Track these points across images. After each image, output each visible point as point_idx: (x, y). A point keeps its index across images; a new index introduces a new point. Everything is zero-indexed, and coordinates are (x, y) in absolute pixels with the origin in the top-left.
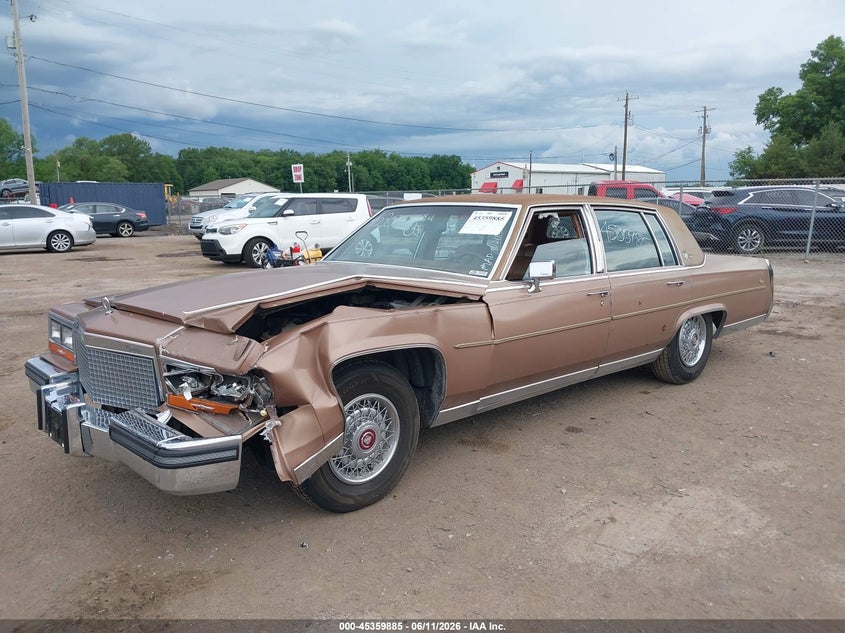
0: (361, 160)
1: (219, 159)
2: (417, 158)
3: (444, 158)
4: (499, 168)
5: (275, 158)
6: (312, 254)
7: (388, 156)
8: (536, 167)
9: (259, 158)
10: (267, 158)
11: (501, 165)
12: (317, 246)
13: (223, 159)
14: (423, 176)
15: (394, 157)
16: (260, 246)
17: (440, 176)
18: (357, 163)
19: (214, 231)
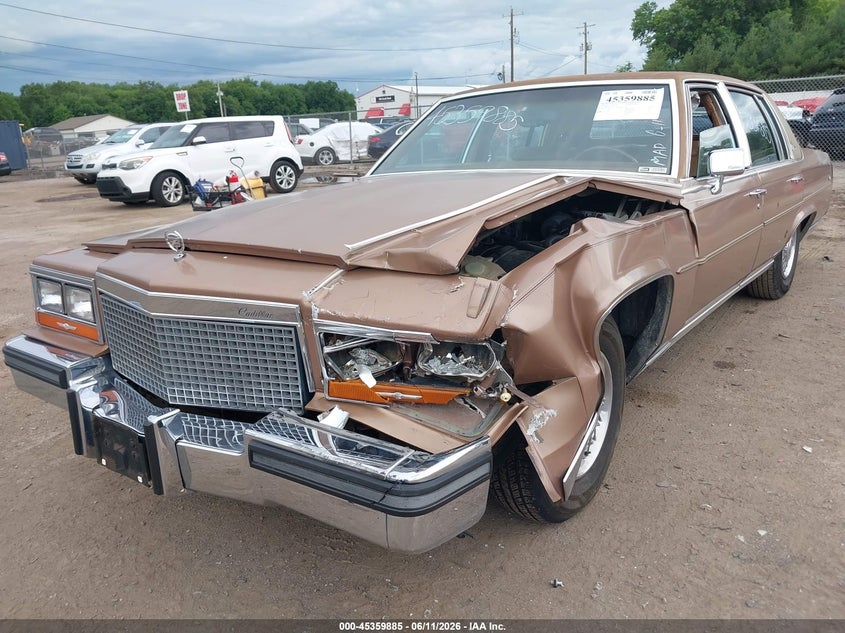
0: (230, 90)
1: (68, 95)
2: (291, 85)
3: (319, 85)
4: (384, 92)
5: (134, 91)
6: (252, 183)
7: (259, 84)
8: (422, 90)
9: (116, 92)
10: (125, 92)
11: (386, 89)
12: (256, 173)
13: (74, 94)
14: (299, 104)
15: (265, 85)
16: (171, 181)
17: (317, 103)
18: (227, 93)
19: (113, 166)
